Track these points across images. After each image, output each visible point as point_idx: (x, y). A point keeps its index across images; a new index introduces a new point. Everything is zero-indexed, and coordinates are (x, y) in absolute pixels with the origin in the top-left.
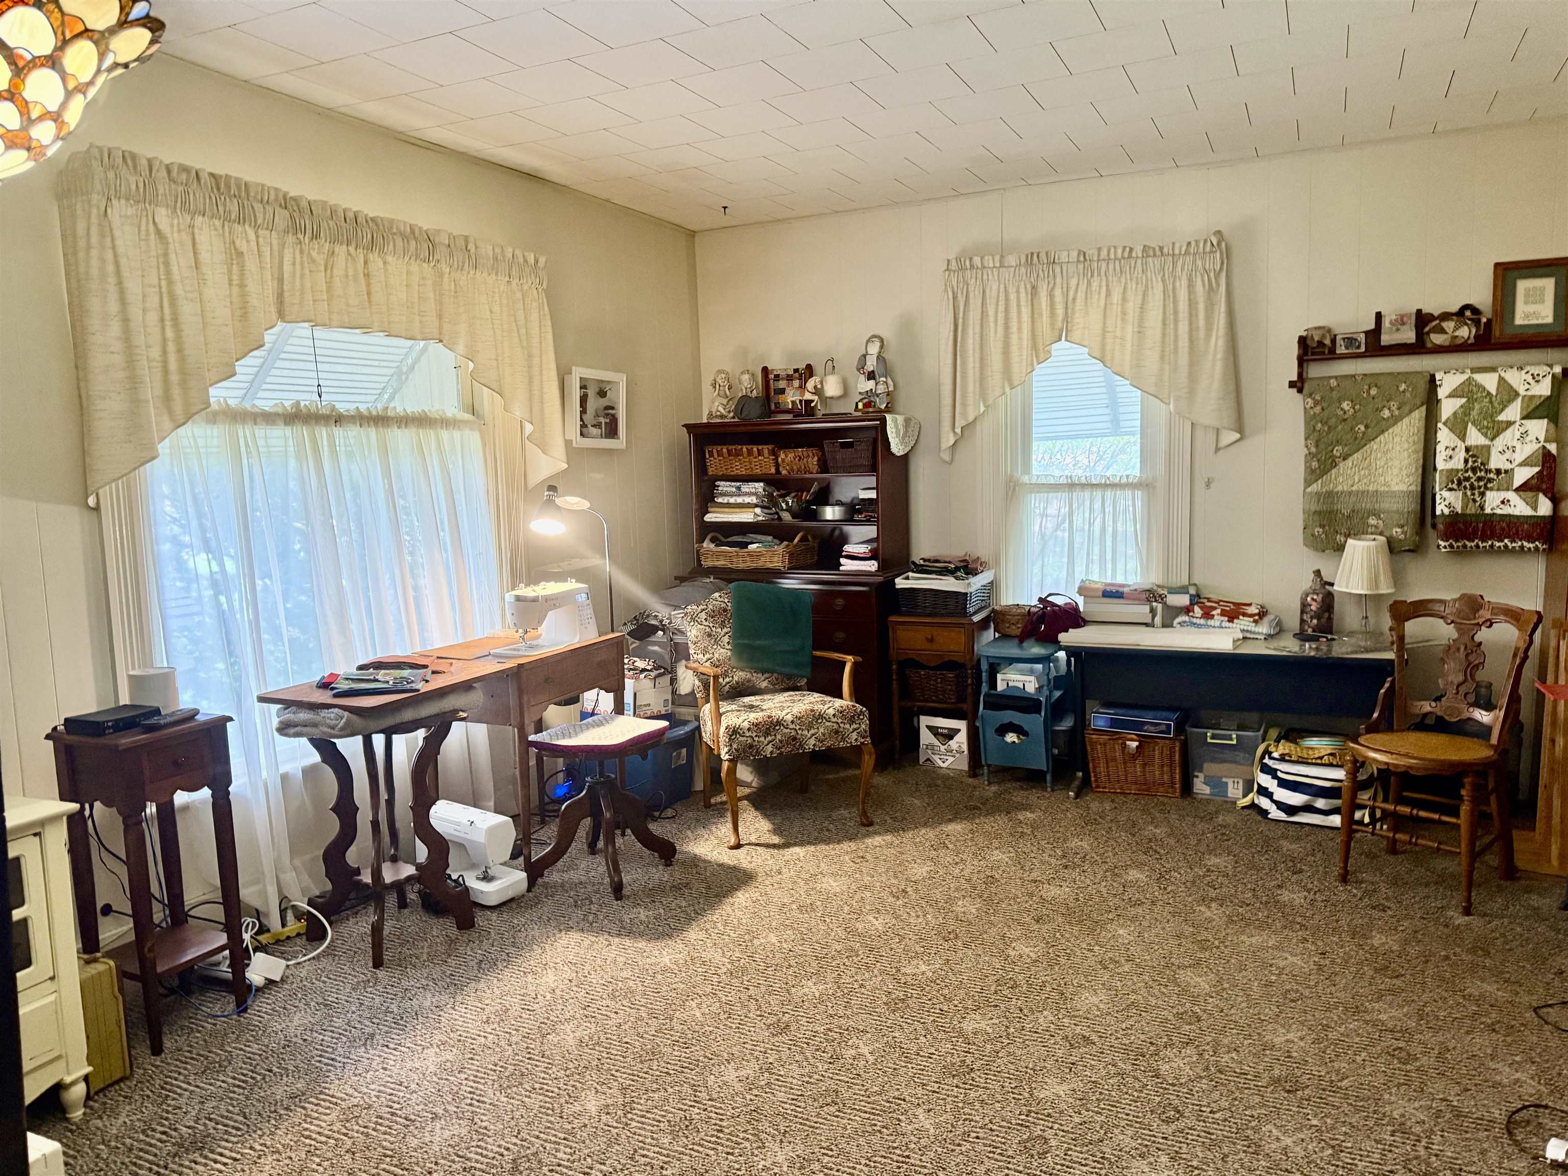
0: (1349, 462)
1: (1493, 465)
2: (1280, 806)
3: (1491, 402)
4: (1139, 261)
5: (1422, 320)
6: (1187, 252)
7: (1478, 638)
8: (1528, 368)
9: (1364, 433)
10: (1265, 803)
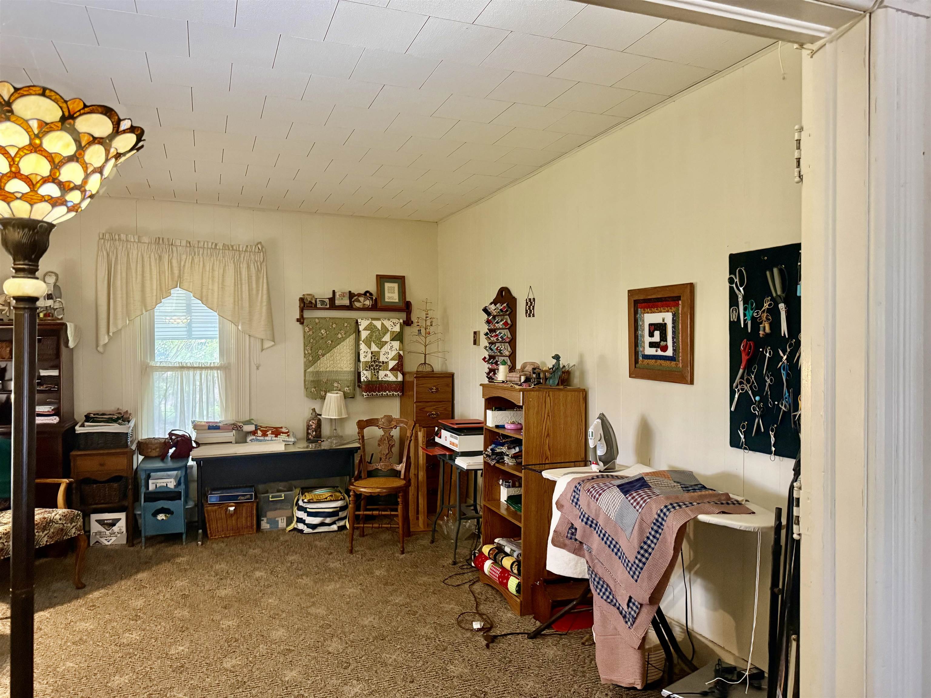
0: (325, 357)
1: (381, 360)
2: (309, 526)
3: (379, 333)
4: (221, 252)
5: (351, 295)
6: (246, 251)
7: (391, 434)
8: (391, 320)
9: (331, 344)
10: (301, 526)
